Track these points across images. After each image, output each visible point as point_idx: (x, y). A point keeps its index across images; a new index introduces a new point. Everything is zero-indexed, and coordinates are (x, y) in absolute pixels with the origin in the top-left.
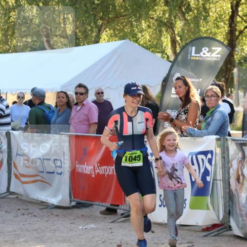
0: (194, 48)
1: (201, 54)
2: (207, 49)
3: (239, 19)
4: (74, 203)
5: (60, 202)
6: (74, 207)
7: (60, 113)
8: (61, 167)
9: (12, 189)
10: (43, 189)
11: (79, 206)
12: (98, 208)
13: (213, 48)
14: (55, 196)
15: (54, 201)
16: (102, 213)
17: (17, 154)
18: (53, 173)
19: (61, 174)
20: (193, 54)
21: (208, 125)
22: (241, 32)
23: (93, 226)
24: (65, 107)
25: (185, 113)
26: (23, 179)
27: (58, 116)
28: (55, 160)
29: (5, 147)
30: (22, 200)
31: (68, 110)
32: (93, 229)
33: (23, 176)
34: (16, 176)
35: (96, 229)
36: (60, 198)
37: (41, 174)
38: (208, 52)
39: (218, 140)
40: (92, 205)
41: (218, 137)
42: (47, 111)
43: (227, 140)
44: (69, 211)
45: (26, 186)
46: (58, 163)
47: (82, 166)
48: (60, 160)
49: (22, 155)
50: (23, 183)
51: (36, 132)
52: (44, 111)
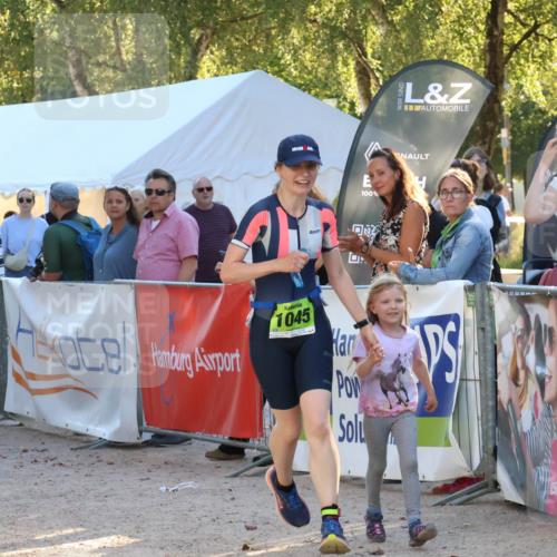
0: (409, 86)
1: (427, 98)
2: (440, 87)
3: (508, 19)
4: (147, 436)
5: (116, 432)
6: (147, 444)
7: (113, 237)
8: (119, 357)
9: (8, 407)
10: (78, 406)
12: (202, 445)
13: (453, 85)
14: (105, 420)
15: (104, 432)
16: (210, 456)
17: (19, 330)
18: (101, 369)
19: (117, 372)
20: (408, 99)
21: (448, 255)
22: (515, 47)
23: (190, 484)
24: (125, 223)
25: (394, 232)
26: (33, 384)
27: (110, 243)
28: (104, 340)
30: (31, 430)
31: (132, 230)
32: (190, 491)
33: (32, 376)
34: (18, 378)
35: (198, 492)
36: (116, 424)
37: (73, 372)
38: (442, 93)
39: (468, 289)
40: (188, 439)
41: (469, 283)
42: (84, 233)
43: (489, 289)
44: (137, 453)
45: (38, 398)
46: (112, 348)
47: (166, 354)
48: (115, 341)
49: (31, 332)
50: (35, 392)
51: (61, 279)
52: (78, 233)
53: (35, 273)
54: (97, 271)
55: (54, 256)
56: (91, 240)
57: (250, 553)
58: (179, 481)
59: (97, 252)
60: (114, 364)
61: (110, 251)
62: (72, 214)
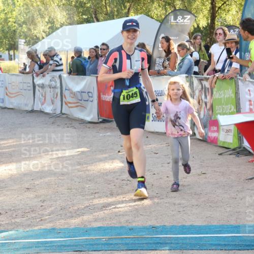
0: (172, 17)
1: (178, 20)
2: (181, 17)
4: (100, 120)
5: (92, 119)
6: (101, 122)
7: (92, 62)
8: (92, 97)
9: (63, 112)
10: (82, 111)
11: (104, 121)
13: (185, 16)
14: (89, 115)
15: (88, 119)
17: (66, 89)
18: (88, 101)
19: (92, 101)
20: (172, 21)
21: (181, 67)
24: (95, 58)
25: (168, 61)
26: (69, 105)
27: (91, 64)
28: (88, 92)
29: (59, 85)
30: (69, 118)
31: (97, 60)
32: (109, 136)
33: (70, 103)
34: (66, 104)
35: (111, 136)
36: (92, 116)
37: (80, 101)
39: (187, 77)
42: (83, 61)
43: (192, 77)
44: (98, 125)
45: (71, 109)
46: (90, 95)
47: (105, 96)
48: (91, 93)
49: (69, 90)
50: (69, 107)
51: (77, 75)
52: (81, 61)
53: (70, 73)
54: (87, 73)
55: (75, 69)
56: (85, 64)
57: (120, 153)
58: (107, 133)
59: (87, 66)
60: (91, 99)
61: (91, 67)
62: (80, 56)
